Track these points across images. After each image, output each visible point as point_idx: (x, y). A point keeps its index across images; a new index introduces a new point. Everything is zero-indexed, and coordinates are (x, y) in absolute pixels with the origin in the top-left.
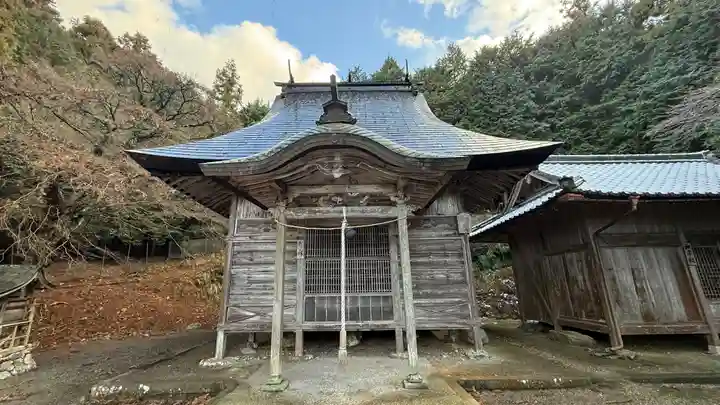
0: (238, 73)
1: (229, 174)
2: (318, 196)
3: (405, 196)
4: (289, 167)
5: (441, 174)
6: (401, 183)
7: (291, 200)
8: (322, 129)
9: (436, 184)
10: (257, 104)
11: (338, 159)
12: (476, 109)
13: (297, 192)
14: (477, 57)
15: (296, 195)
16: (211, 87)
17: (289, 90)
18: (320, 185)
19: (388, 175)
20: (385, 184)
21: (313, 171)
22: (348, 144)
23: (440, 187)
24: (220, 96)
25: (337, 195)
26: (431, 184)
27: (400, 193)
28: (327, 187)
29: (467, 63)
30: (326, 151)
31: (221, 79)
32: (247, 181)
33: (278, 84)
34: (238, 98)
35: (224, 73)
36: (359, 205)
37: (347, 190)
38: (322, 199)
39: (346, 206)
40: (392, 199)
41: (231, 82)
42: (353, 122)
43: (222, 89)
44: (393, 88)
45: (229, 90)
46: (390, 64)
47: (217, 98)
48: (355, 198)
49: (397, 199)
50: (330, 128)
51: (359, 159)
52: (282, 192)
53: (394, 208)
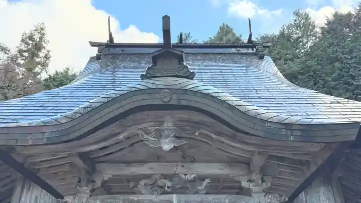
0: (47, 37)
1: (13, 143)
2: (137, 179)
3: (263, 181)
4: (100, 134)
5: (316, 148)
6: (258, 161)
7: (98, 183)
8: (149, 83)
9: (307, 163)
10: (67, 72)
11: (168, 124)
12: (334, 80)
13: (108, 173)
14: (329, 23)
15: (106, 178)
16: (14, 51)
17: (107, 51)
18: (142, 162)
19: (238, 149)
20: (233, 162)
21: (134, 142)
22: (183, 103)
23: (313, 168)
24: (22, 62)
25: (165, 177)
26: (300, 164)
27: (256, 177)
28: (151, 165)
29: (318, 30)
30: (152, 113)
31: (27, 43)
32: (38, 155)
33: (93, 44)
34: (44, 65)
35: (31, 38)
36: (196, 193)
37: (179, 170)
38: (143, 182)
39: (177, 193)
40: (245, 184)
41: (38, 47)
42: (191, 76)
43: (26, 54)
44: (233, 50)
45: (33, 55)
46: (225, 30)
47: (19, 65)
48: (191, 181)
49: (251, 185)
50: (160, 83)
51: (199, 125)
52: (88, 172)
53: (247, 198)
